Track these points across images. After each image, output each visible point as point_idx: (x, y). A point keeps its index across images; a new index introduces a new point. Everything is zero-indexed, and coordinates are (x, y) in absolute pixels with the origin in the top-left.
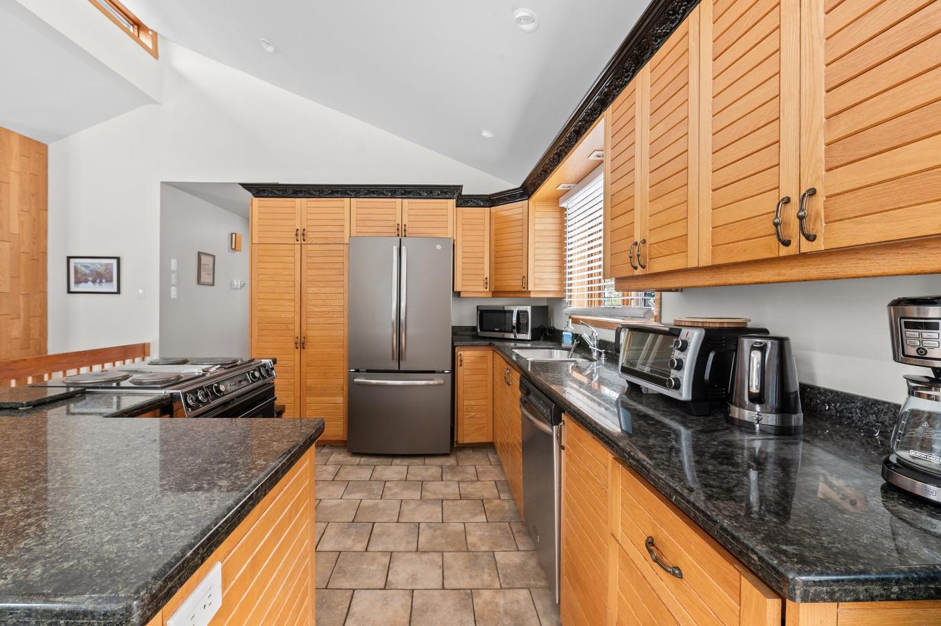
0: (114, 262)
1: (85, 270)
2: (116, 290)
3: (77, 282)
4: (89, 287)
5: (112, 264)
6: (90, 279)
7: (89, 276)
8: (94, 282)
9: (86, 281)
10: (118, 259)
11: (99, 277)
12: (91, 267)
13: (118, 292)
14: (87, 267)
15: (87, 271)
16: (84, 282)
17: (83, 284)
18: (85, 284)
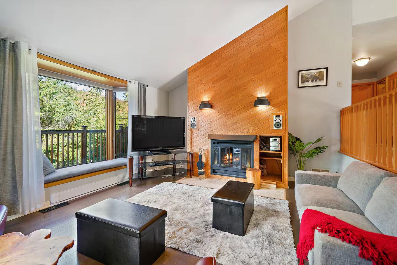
0: (325, 70)
1: (308, 76)
2: (325, 84)
3: (303, 82)
4: (310, 84)
5: (323, 72)
6: (310, 80)
7: (310, 79)
8: (312, 81)
9: (308, 81)
10: (327, 68)
11: (315, 78)
12: (311, 74)
13: (326, 85)
14: (308, 74)
15: (309, 77)
16: (306, 82)
17: (306, 83)
18: (307, 83)
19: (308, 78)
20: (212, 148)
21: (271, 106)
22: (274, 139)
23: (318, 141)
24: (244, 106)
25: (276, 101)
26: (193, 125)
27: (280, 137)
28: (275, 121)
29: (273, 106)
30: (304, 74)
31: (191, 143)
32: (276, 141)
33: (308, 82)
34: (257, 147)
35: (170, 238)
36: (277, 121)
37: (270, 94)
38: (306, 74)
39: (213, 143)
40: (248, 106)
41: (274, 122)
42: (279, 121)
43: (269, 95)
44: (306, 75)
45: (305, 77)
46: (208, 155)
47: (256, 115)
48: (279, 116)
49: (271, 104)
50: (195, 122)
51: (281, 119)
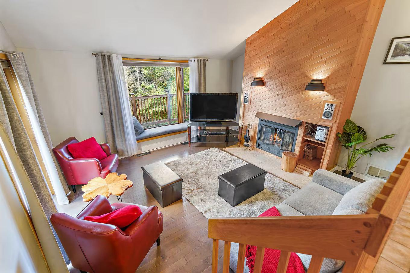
1: (406, 46)
3: (394, 56)
7: (408, 51)
14: (408, 44)
15: (408, 47)
16: (401, 55)
17: (399, 57)
18: (402, 57)
19: (405, 50)
20: (260, 125)
21: (326, 91)
22: (321, 128)
23: (387, 137)
24: (296, 87)
25: (333, 87)
26: (245, 101)
27: (328, 128)
28: (326, 109)
29: (327, 91)
30: (400, 44)
31: (243, 116)
32: (323, 131)
33: (403, 55)
34: (301, 132)
35: (189, 192)
36: (328, 110)
37: (328, 77)
38: (403, 43)
39: (261, 121)
40: (300, 89)
41: (325, 111)
42: (330, 111)
43: (326, 78)
44: (404, 45)
45: (401, 48)
46: (256, 130)
47: (307, 99)
48: (332, 105)
49: (327, 89)
50: (248, 98)
51: (333, 109)
